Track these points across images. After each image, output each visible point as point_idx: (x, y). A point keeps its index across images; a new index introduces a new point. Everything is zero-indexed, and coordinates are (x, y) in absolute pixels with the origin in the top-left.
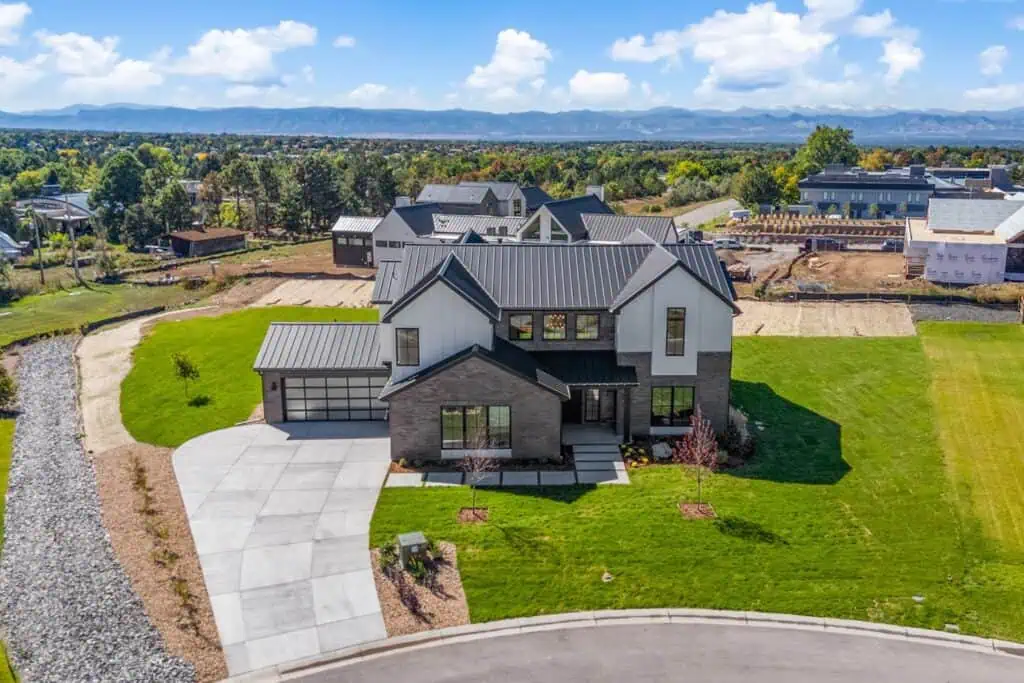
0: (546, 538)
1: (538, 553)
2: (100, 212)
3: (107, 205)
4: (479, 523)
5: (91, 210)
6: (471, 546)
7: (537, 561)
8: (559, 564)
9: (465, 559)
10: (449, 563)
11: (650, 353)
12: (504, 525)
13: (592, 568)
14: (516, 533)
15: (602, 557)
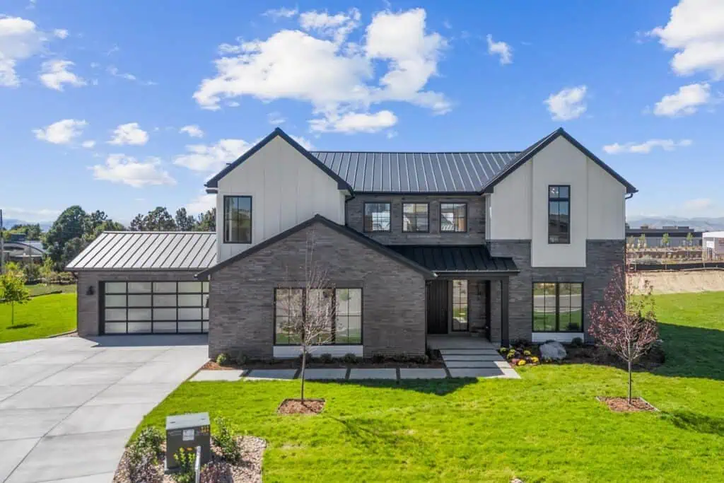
0: (411, 432)
1: (398, 451)
2: (51, 250)
3: (57, 244)
4: (309, 416)
5: (44, 249)
6: (290, 442)
7: (397, 462)
8: (433, 466)
9: (277, 459)
10: (248, 464)
11: (529, 242)
12: (345, 418)
13: (488, 473)
14: (365, 427)
15: (503, 456)
